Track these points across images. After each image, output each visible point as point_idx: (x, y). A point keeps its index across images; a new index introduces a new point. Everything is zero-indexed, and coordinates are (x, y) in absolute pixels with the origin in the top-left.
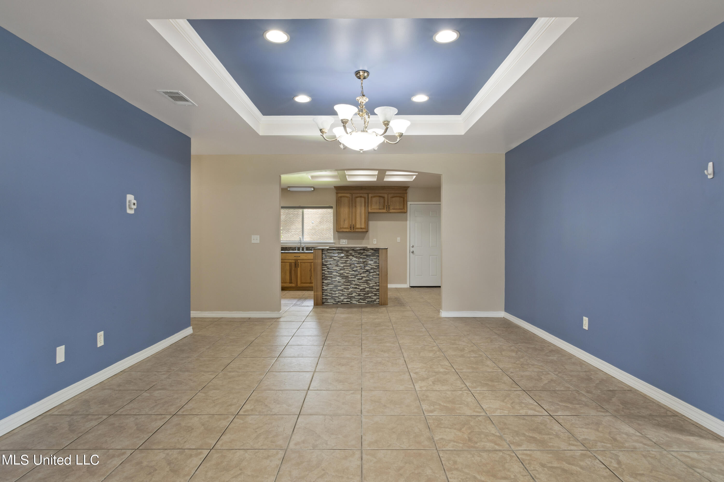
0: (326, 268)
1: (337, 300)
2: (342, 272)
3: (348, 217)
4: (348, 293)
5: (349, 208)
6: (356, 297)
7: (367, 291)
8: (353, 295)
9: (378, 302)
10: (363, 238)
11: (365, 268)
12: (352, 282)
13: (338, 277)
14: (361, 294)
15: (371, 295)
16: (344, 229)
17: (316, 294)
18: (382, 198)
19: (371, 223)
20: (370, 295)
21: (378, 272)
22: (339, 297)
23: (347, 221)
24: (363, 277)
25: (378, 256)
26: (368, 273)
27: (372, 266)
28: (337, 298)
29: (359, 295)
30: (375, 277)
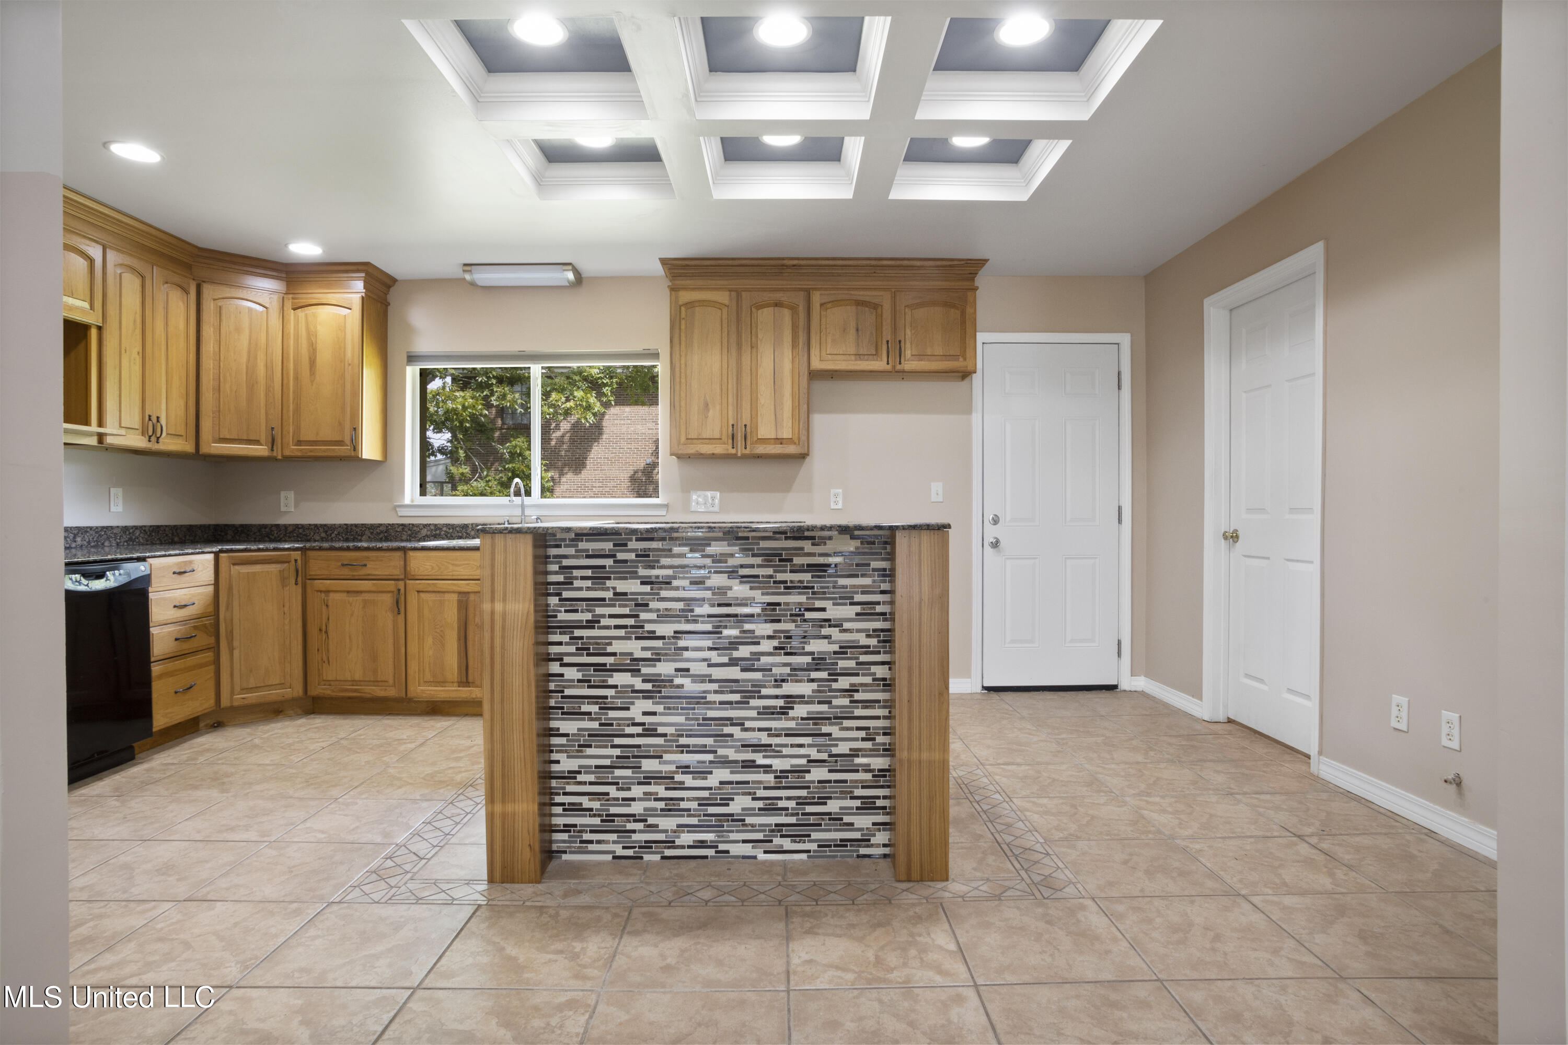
0: (572, 649)
1: (635, 837)
2: (665, 667)
3: (721, 390)
4: (705, 794)
5: (725, 350)
6: (749, 820)
7: (819, 782)
8: (735, 807)
9: (885, 845)
10: (786, 486)
11: (808, 648)
12: (727, 730)
13: (645, 698)
14: (781, 804)
15: (841, 808)
16: (703, 443)
17: (504, 816)
18: (867, 309)
19: (820, 421)
20: (833, 806)
21: (881, 672)
22: (651, 821)
23: (718, 407)
24: (791, 700)
25: (889, 575)
26: (824, 675)
27: (845, 631)
28: (640, 826)
29: (771, 808)
30: (867, 704)
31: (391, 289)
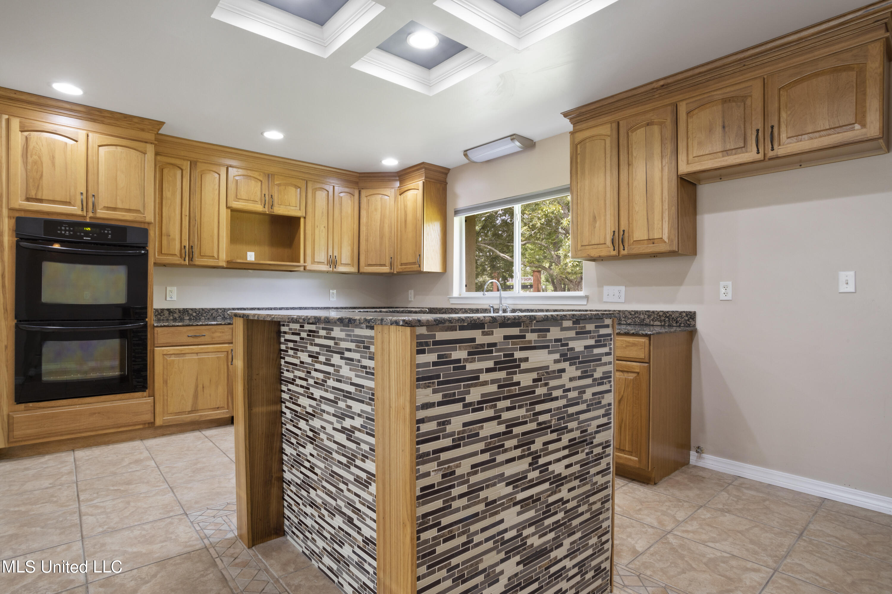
10: (678, 280)
16: (592, 249)
23: (603, 219)
31: (448, 175)
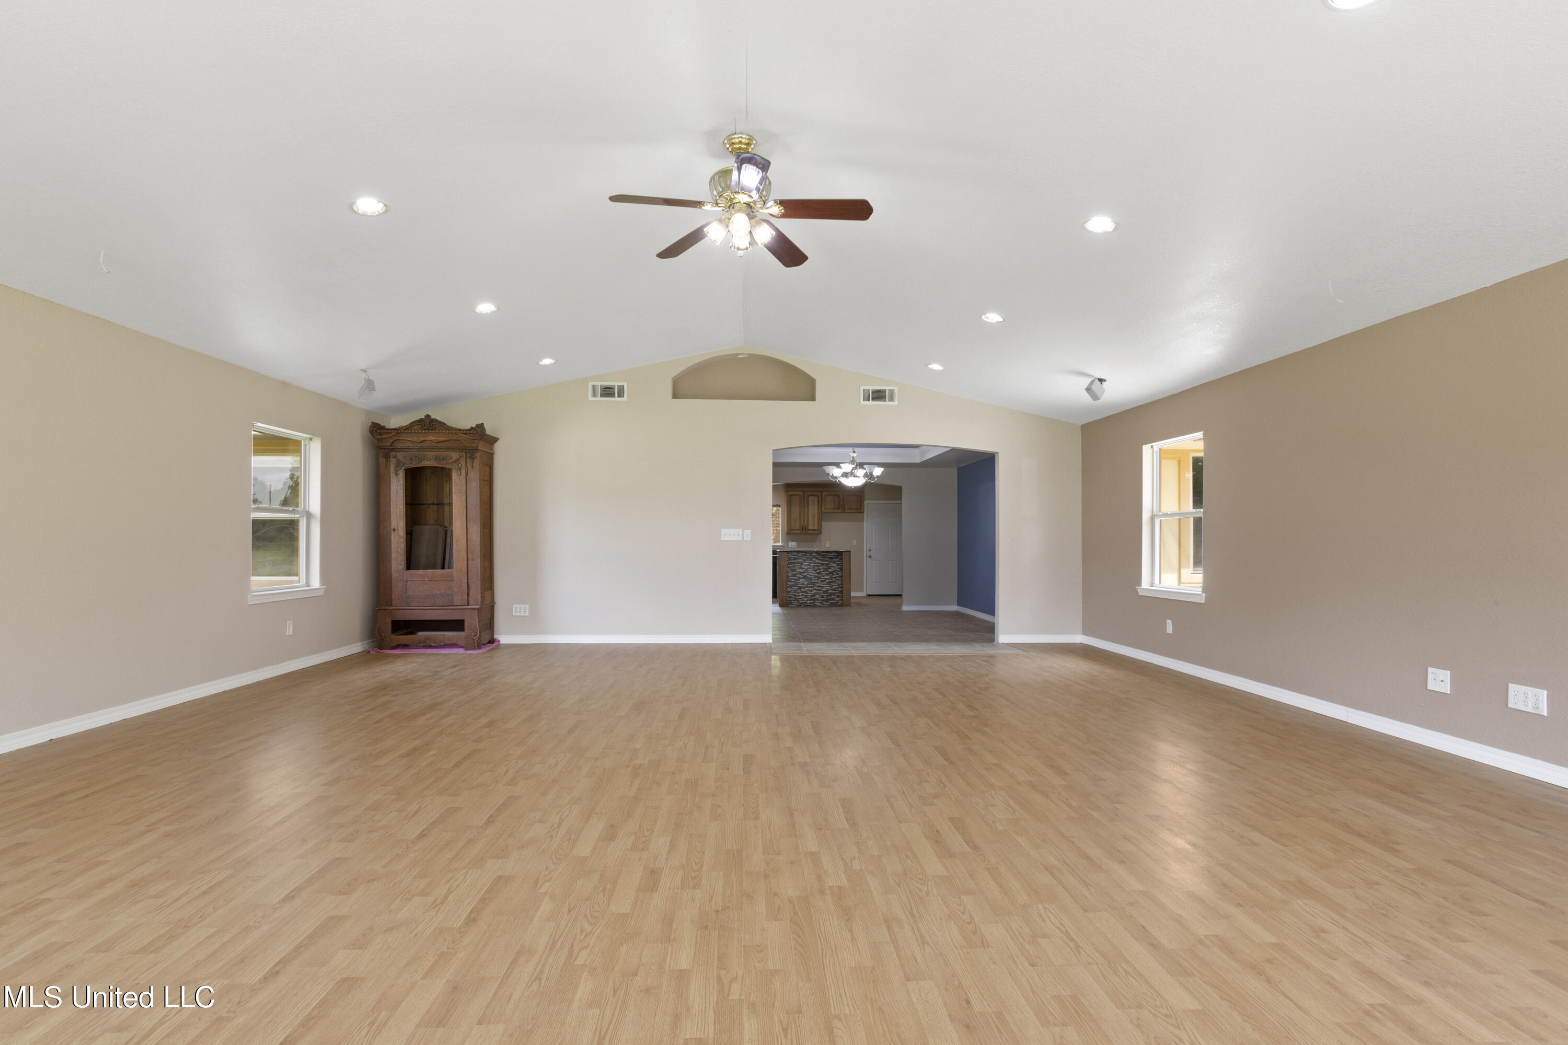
2: (805, 574)
3: (800, 517)
4: (812, 595)
5: (801, 507)
6: (819, 599)
7: (830, 593)
8: (816, 597)
9: (842, 603)
10: (814, 541)
11: (829, 571)
12: (815, 584)
14: (824, 595)
16: (795, 531)
18: (837, 497)
19: (824, 524)
20: (832, 597)
21: (840, 575)
23: (799, 521)
24: (826, 579)
25: (842, 559)
26: (831, 575)
27: (835, 568)
29: (822, 597)
30: (838, 580)
